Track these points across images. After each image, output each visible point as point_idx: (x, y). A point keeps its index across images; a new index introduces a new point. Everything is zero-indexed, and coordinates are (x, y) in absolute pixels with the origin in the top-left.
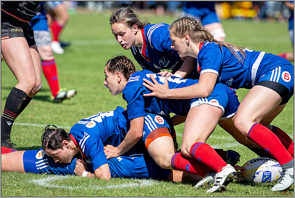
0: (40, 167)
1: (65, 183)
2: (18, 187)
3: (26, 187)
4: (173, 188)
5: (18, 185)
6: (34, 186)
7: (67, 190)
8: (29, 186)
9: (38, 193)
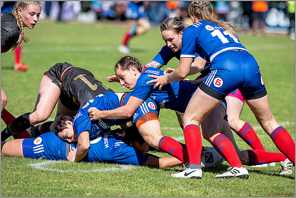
0: (37, 151)
1: (57, 166)
2: (18, 170)
3: (25, 170)
4: (148, 172)
5: (17, 168)
6: (31, 169)
7: (59, 173)
8: (27, 169)
9: (34, 175)
